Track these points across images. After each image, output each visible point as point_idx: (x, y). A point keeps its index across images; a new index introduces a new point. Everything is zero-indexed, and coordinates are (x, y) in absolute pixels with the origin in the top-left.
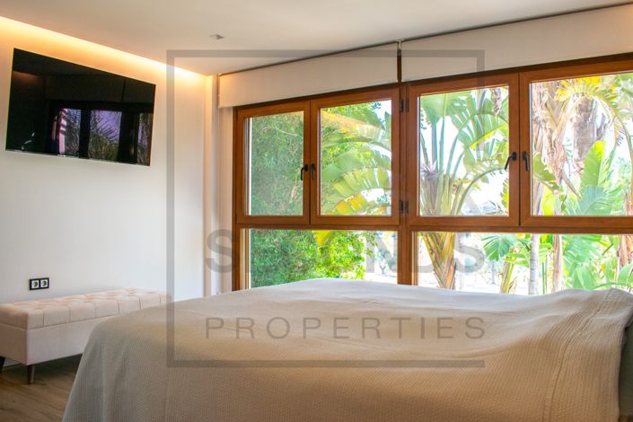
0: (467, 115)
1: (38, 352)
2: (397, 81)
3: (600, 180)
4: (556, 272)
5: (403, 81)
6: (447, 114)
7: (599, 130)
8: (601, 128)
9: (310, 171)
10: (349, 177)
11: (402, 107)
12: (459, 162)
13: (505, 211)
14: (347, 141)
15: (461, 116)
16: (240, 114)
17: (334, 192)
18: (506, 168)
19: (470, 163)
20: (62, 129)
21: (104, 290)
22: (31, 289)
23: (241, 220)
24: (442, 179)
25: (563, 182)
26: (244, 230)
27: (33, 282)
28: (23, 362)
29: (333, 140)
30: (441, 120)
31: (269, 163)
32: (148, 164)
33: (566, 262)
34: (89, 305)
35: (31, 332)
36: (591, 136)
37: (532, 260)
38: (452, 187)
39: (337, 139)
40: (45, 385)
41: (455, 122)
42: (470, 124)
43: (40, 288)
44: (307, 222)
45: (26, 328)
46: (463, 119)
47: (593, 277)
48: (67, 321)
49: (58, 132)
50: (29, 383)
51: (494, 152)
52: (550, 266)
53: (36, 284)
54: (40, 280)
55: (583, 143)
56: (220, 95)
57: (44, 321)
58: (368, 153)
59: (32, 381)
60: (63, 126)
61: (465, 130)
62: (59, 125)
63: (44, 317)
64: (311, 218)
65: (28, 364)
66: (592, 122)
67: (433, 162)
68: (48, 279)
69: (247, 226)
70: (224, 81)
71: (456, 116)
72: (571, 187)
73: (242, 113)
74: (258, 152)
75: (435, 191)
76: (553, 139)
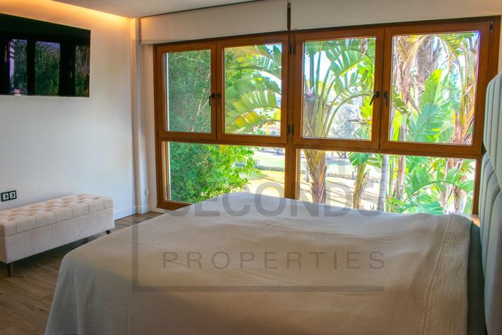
0: (338, 50)
1: (14, 253)
2: (287, 29)
3: (436, 99)
4: (400, 171)
5: (291, 29)
6: (323, 49)
7: (434, 52)
8: (436, 51)
9: (217, 99)
10: (245, 97)
11: (290, 51)
12: (330, 87)
13: (368, 137)
14: (243, 68)
15: (333, 51)
16: (159, 50)
17: (233, 108)
18: (371, 104)
19: (339, 88)
20: (11, 55)
21: (59, 197)
22: (3, 200)
23: (162, 135)
24: (317, 100)
25: (409, 102)
26: (164, 142)
27: (4, 195)
28: (4, 261)
29: (231, 67)
30: (318, 53)
31: (182, 86)
32: (87, 95)
33: (407, 162)
34: (50, 214)
35: (7, 239)
36: (429, 57)
37: (384, 165)
38: (325, 107)
39: (235, 66)
40: (21, 277)
41: (329, 56)
42: (341, 57)
43: (10, 199)
44: (215, 139)
45: (4, 236)
46: (335, 54)
47: (427, 177)
48: (34, 228)
49: (9, 57)
50: (10, 276)
51: (358, 81)
52: (396, 166)
53: (6, 196)
54: (9, 193)
55: (422, 63)
56: (142, 34)
57: (17, 229)
58: (260, 79)
59: (11, 275)
60: (12, 53)
61: (336, 62)
62: (9, 52)
63: (16, 226)
64: (218, 135)
65: (8, 263)
66: (430, 47)
67: (311, 88)
68: (15, 191)
69: (167, 140)
70: (144, 21)
71: (330, 51)
72: (413, 105)
73: (160, 49)
74: (173, 77)
75: (312, 109)
76: (403, 69)
